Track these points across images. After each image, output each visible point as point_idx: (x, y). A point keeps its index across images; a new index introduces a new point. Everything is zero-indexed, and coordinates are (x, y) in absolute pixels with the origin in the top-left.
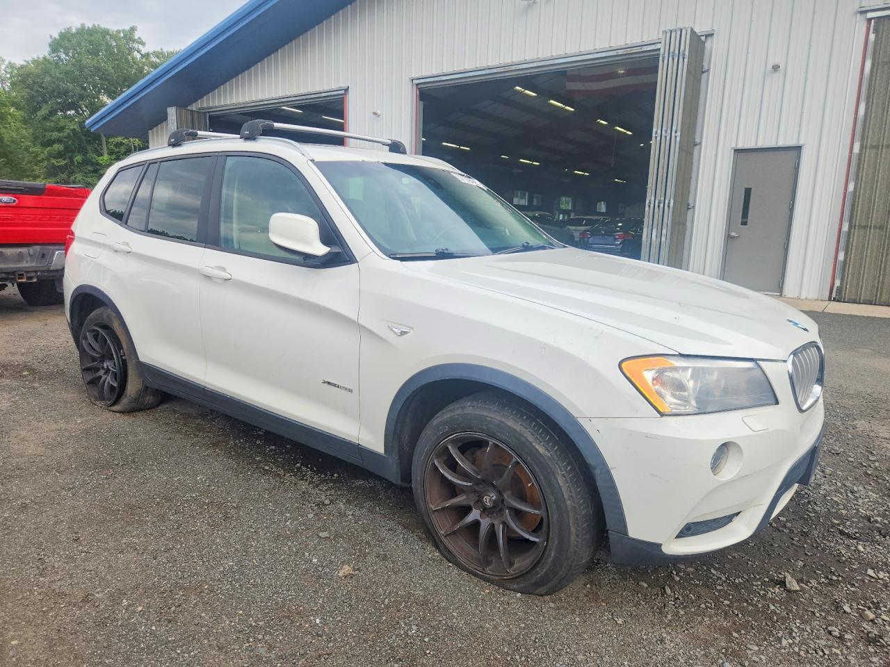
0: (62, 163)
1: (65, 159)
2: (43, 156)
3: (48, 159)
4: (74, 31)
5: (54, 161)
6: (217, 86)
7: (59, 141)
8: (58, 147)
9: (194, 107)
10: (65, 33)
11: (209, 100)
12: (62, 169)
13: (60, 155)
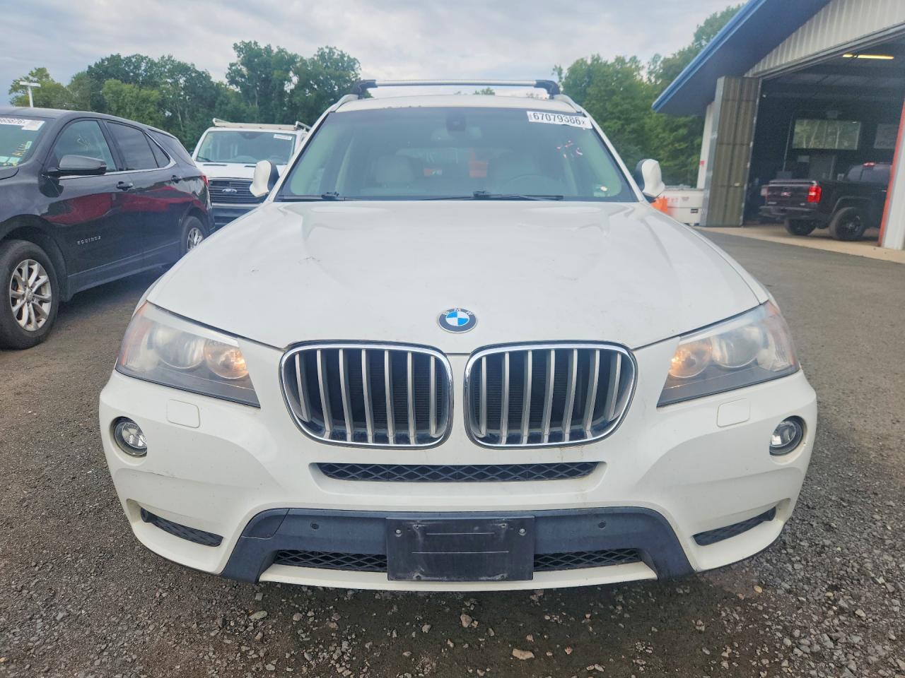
0: (684, 145)
1: (687, 142)
2: (669, 141)
3: (672, 143)
4: (719, 15)
5: (677, 145)
6: (776, 45)
7: (685, 125)
8: (683, 131)
9: (750, 74)
10: (711, 19)
11: (765, 63)
12: (682, 151)
13: (683, 139)
